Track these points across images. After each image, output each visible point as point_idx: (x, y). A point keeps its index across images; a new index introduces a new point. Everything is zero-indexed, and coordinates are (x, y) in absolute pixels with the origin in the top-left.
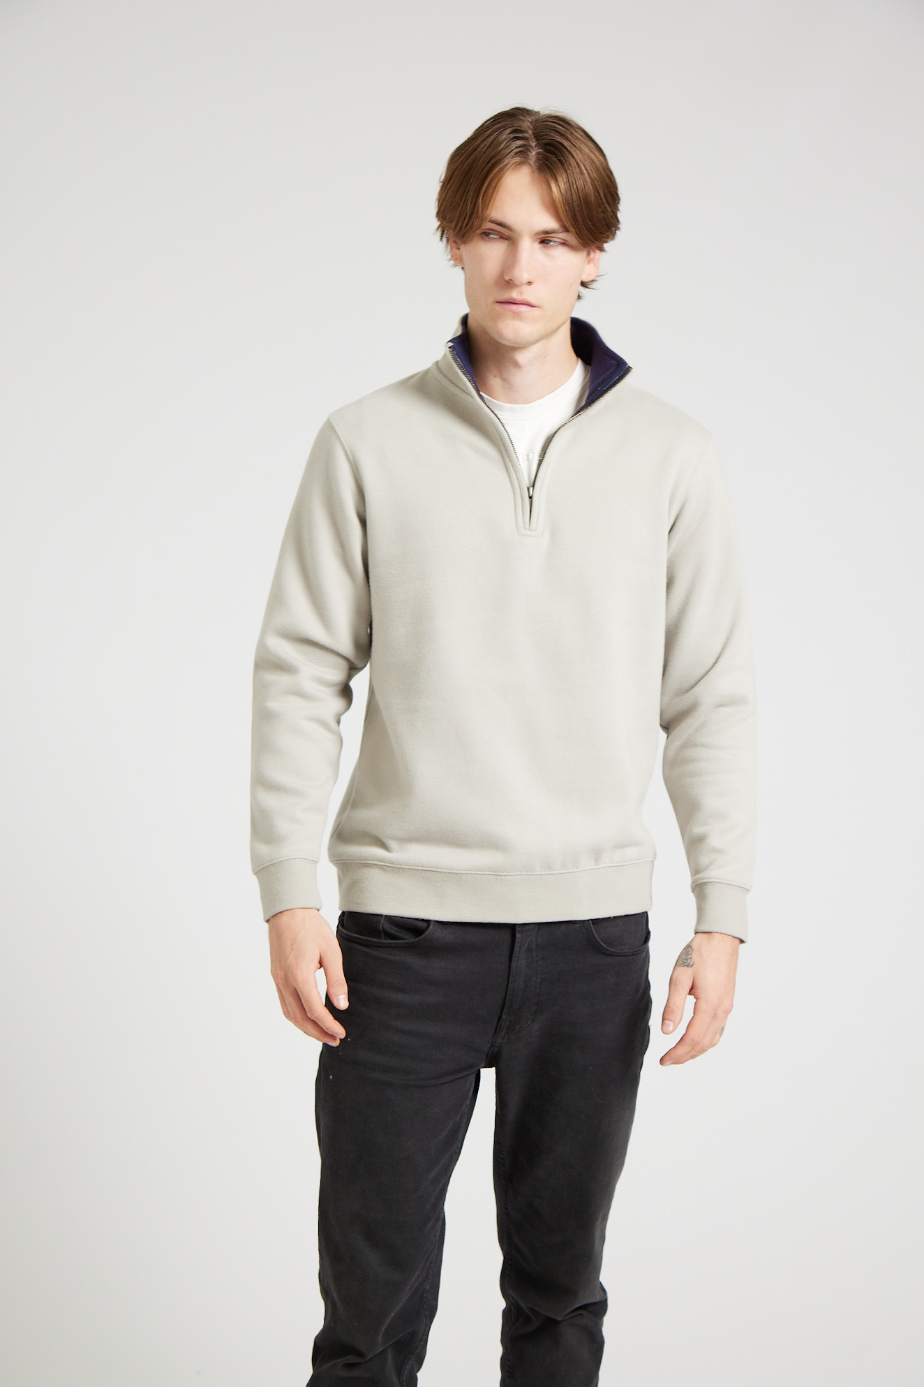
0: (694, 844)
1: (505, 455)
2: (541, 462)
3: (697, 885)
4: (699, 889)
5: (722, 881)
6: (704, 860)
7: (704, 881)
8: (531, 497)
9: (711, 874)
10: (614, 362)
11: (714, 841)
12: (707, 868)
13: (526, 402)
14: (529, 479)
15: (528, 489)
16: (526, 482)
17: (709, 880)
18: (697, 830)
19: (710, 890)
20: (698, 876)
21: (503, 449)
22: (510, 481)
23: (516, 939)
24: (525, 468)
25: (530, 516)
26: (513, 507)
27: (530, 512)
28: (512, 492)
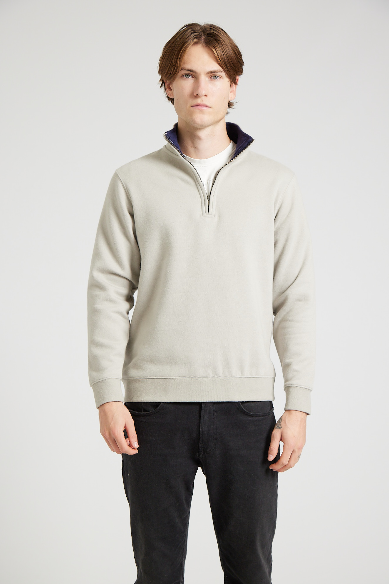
0: (286, 367)
1: (196, 182)
2: (213, 184)
3: (286, 387)
4: (287, 388)
5: (298, 386)
6: (290, 375)
7: (289, 385)
8: (209, 200)
9: (293, 382)
10: (246, 138)
11: (295, 366)
12: (291, 379)
14: (208, 192)
15: (207, 196)
16: (206, 193)
17: (292, 385)
18: (287, 361)
19: (292, 390)
20: (287, 383)
21: (195, 179)
22: (199, 193)
23: (202, 410)
24: (206, 188)
25: (209, 208)
26: (201, 204)
27: (209, 206)
28: (200, 198)
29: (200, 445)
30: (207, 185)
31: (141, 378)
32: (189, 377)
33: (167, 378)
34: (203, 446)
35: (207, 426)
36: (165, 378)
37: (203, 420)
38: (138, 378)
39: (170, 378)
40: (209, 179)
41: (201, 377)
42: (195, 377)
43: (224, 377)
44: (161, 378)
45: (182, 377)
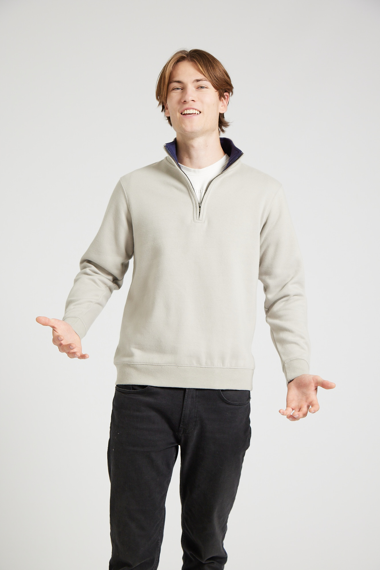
1: (189, 190)
2: (205, 193)
8: (200, 207)
10: (237, 152)
13: (200, 168)
14: (200, 199)
15: (199, 204)
16: (198, 201)
21: (188, 187)
22: (192, 201)
23: (186, 395)
24: (198, 196)
25: (199, 214)
26: (193, 211)
27: (200, 213)
28: (192, 205)
29: (181, 426)
30: (200, 193)
31: (131, 363)
32: (175, 365)
33: (155, 364)
34: (183, 427)
35: (189, 409)
36: (153, 364)
37: (185, 403)
38: (129, 363)
39: (158, 365)
40: (202, 188)
41: (186, 366)
42: (180, 365)
43: (206, 367)
44: (149, 364)
45: (168, 365)
